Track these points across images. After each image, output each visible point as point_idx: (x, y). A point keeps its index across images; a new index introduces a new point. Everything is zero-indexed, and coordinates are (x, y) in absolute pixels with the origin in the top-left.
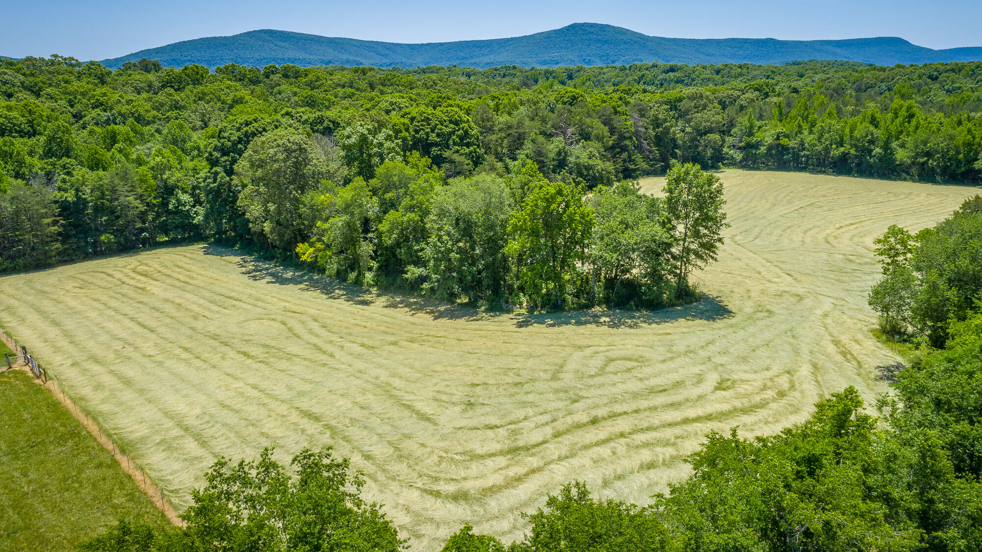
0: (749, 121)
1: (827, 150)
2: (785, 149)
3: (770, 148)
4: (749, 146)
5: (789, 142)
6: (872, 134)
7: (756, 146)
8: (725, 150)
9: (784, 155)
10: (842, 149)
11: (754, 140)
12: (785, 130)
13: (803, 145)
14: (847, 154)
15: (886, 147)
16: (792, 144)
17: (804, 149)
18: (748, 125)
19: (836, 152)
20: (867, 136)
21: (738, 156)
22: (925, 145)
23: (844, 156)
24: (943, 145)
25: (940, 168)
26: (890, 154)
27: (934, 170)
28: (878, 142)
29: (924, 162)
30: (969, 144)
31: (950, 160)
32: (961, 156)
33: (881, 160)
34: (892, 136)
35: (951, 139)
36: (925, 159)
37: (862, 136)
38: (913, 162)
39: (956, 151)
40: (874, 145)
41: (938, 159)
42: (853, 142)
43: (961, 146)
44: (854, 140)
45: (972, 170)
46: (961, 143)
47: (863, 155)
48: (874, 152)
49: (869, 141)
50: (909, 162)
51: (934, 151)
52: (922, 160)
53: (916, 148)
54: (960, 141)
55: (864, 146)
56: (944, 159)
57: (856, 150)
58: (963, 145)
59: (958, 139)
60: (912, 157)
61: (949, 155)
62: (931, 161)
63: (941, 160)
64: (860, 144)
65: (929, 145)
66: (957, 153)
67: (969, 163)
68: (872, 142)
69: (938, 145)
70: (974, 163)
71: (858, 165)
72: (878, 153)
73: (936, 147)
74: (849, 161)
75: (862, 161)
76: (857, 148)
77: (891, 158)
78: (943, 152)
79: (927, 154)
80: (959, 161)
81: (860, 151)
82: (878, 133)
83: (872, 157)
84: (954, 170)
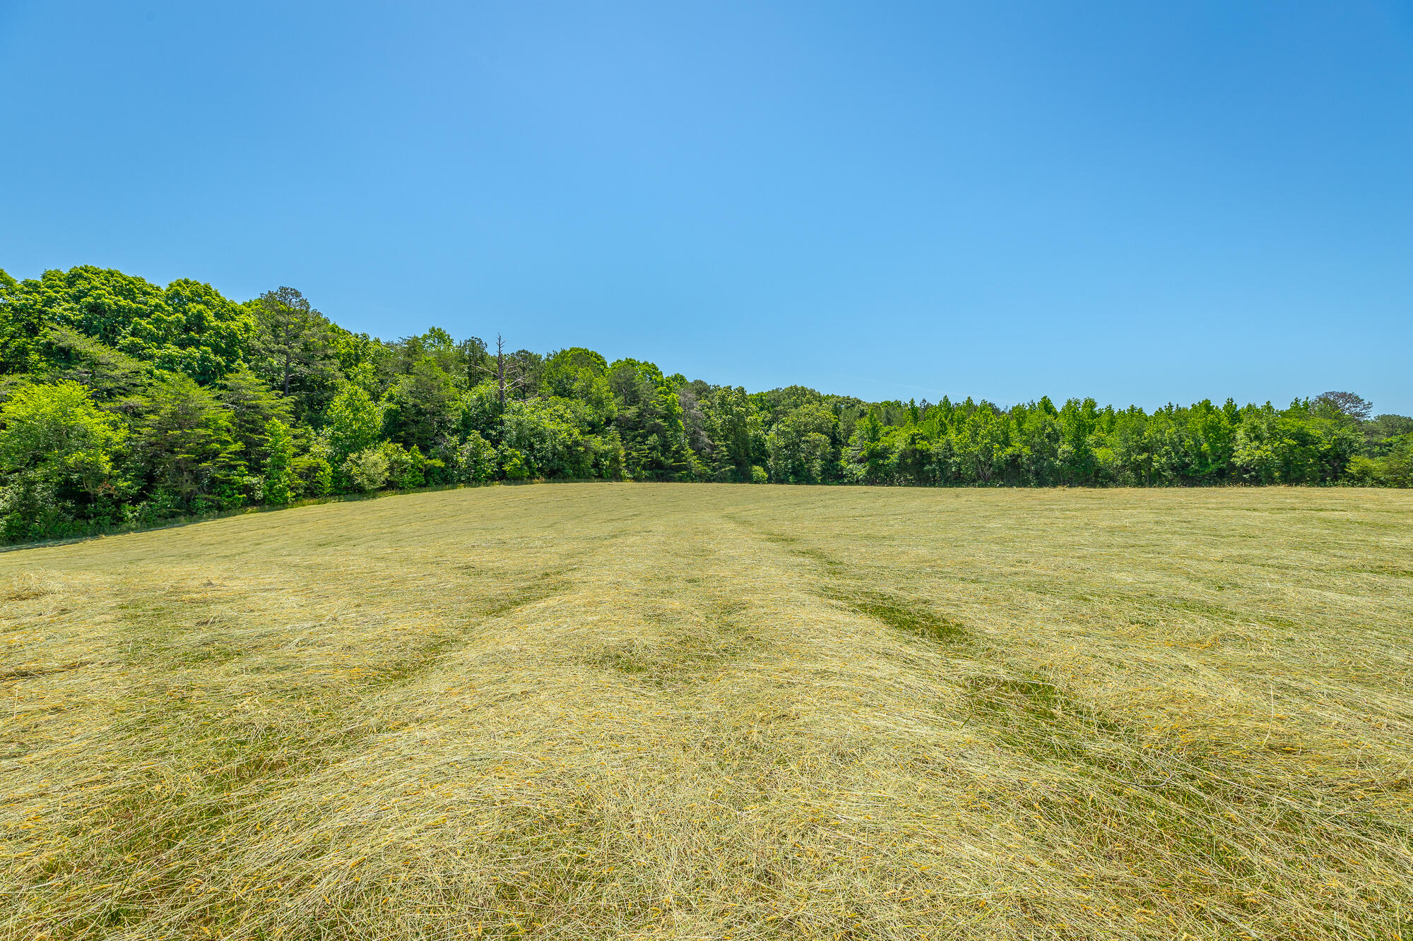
0: (871, 421)
1: (988, 451)
2: (924, 457)
3: (903, 456)
4: (874, 455)
5: (929, 446)
6: (1051, 425)
7: (884, 453)
8: (843, 463)
9: (924, 465)
10: (1009, 450)
11: (880, 446)
12: (921, 431)
13: (951, 450)
14: (1019, 456)
15: (1078, 441)
16: (935, 447)
17: (952, 455)
18: (870, 426)
19: (1001, 454)
20: (1044, 429)
21: (861, 471)
22: (1140, 434)
23: (1015, 460)
24: (1171, 432)
25: (1173, 468)
26: (1086, 451)
27: (1159, 474)
28: (1063, 435)
29: (1144, 461)
30: (1214, 428)
31: (1186, 454)
32: (1205, 447)
33: (1073, 462)
34: (1084, 425)
35: (1181, 424)
36: (1145, 456)
37: (1037, 428)
38: (1126, 461)
39: (1194, 439)
40: (1057, 440)
41: (1168, 453)
42: (1024, 438)
43: (1200, 432)
44: (1025, 435)
45: (1233, 466)
46: (1199, 426)
47: (1043, 458)
48: (1060, 450)
49: (1048, 436)
50: (1119, 463)
51: (1157, 441)
52: (1140, 458)
53: (1126, 440)
54: (1198, 424)
55: (1043, 442)
56: (1177, 453)
57: (1031, 449)
58: (1205, 431)
59: (1193, 422)
60: (1122, 454)
61: (1183, 446)
62: (1156, 457)
63: (1173, 454)
64: (1037, 440)
65: (1146, 434)
66: (1198, 443)
67: (1220, 457)
68: (1055, 437)
69: (1162, 433)
70: (1231, 456)
71: (1037, 474)
72: (1067, 452)
73: (1159, 436)
74: (1022, 468)
75: (1042, 467)
76: (1033, 447)
77: (1088, 458)
78: (1172, 443)
79: (1144, 449)
80: (1202, 456)
81: (1038, 451)
82: (1061, 424)
83: (1058, 458)
84: (1197, 471)
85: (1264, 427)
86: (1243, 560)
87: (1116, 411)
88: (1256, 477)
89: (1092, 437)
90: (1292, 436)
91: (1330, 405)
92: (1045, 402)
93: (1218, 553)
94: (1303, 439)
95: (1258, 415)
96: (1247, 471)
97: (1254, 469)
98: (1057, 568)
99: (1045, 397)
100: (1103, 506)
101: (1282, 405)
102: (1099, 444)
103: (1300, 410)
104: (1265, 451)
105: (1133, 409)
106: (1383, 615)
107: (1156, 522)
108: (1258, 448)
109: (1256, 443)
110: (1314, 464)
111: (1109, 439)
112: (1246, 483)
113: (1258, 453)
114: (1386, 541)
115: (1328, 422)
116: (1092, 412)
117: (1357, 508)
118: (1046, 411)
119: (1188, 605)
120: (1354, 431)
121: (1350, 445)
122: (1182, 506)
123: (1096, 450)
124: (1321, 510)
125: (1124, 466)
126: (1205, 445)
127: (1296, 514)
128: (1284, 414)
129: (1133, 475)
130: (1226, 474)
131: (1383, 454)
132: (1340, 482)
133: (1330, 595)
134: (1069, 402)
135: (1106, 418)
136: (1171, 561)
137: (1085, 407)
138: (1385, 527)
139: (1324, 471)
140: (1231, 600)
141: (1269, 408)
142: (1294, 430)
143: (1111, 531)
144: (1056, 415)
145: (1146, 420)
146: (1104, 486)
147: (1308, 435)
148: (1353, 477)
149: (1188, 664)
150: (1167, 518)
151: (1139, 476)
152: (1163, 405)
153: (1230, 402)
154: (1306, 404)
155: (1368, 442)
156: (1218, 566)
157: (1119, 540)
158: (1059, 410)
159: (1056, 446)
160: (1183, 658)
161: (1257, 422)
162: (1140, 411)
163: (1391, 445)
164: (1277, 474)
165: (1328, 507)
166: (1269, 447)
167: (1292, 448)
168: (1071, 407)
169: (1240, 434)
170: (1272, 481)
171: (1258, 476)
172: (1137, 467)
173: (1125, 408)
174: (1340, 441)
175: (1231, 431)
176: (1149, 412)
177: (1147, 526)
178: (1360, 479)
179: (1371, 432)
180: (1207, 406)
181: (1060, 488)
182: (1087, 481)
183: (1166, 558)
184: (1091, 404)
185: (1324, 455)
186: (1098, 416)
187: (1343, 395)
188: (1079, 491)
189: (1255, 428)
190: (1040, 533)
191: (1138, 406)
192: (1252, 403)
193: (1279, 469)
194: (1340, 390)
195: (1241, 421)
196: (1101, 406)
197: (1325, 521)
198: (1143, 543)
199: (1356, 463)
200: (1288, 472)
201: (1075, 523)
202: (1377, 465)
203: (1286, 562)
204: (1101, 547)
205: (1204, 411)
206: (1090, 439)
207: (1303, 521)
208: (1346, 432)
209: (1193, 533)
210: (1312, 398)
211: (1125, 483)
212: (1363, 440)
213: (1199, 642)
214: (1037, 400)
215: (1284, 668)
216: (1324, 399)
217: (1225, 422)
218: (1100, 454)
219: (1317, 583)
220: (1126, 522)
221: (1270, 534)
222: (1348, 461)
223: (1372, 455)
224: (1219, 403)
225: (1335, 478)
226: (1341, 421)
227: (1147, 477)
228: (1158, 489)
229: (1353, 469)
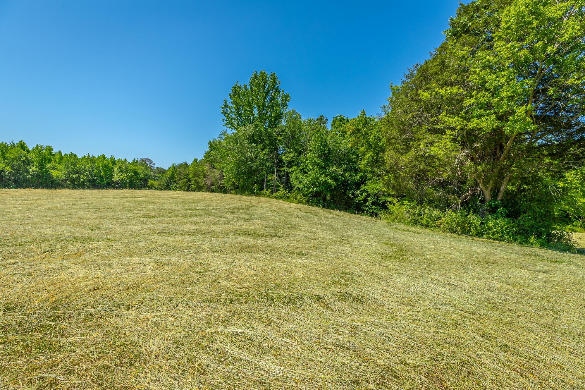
6: (25, 156)
14: (3, 171)
15: (41, 166)
20: (20, 158)
22: (75, 165)
24: (89, 166)
25: (90, 181)
26: (46, 171)
27: (84, 184)
28: (33, 162)
29: (76, 177)
30: (106, 166)
31: (95, 176)
32: (103, 173)
33: (38, 176)
34: (45, 158)
35: (93, 163)
36: (77, 175)
37: (16, 157)
38: (67, 177)
39: (98, 170)
40: (29, 165)
41: (87, 175)
42: (7, 161)
43: (101, 167)
44: (7, 160)
45: (113, 181)
46: (101, 165)
47: (19, 173)
48: (30, 170)
49: (23, 162)
50: (64, 178)
51: (83, 170)
52: (74, 176)
53: (68, 168)
54: (100, 164)
55: (19, 165)
56: (91, 175)
57: (11, 168)
58: (103, 167)
59: (98, 163)
60: (66, 174)
61: (94, 172)
62: (82, 176)
63: (89, 175)
64: (15, 163)
65: (77, 166)
66: (100, 172)
67: (108, 178)
68: (28, 163)
69: (85, 166)
70: (112, 178)
71: (15, 181)
72: (35, 171)
73: (83, 167)
74: (5, 178)
75: (19, 178)
76: (12, 167)
77: (48, 175)
78: (89, 171)
79: (76, 173)
80: (101, 177)
81: (16, 169)
82: (32, 156)
83: (29, 174)
84: (99, 183)
85: (124, 167)
86: (104, 218)
87: (63, 154)
88: (121, 186)
89: (49, 165)
90: (133, 172)
91: (144, 162)
92: (21, 144)
93: (95, 216)
94: (136, 173)
95: (122, 163)
96: (118, 184)
97: (120, 183)
98: (9, 231)
99: (22, 141)
100: (49, 198)
101: (130, 160)
102: (54, 168)
103: (135, 162)
104: (124, 177)
105: (71, 154)
106: (143, 232)
107: (73, 204)
108: (122, 175)
109: (121, 173)
110: (139, 182)
111: (59, 167)
112: (117, 188)
113: (121, 177)
114: (151, 207)
115: (143, 168)
116: (50, 153)
117: (146, 197)
118: (22, 148)
119: (76, 239)
120: (150, 172)
121: (149, 176)
122: (87, 197)
123: (52, 171)
124: (136, 198)
125: (66, 180)
126: (103, 172)
127: (128, 199)
128: (130, 164)
129: (71, 184)
130: (110, 185)
131: (157, 180)
132: (146, 188)
133: (130, 227)
134: (37, 146)
135: (58, 157)
136: (75, 221)
137: (46, 149)
138: (151, 203)
139: (141, 184)
140: (95, 234)
141: (126, 160)
142: (133, 170)
143: (49, 209)
144: (28, 151)
145: (78, 160)
146: (55, 188)
147: (137, 172)
148: (149, 187)
149: (67, 265)
150: (79, 202)
151: (74, 184)
152: (86, 154)
153: (112, 157)
154: (137, 161)
155: (154, 176)
156: (94, 221)
157: (52, 213)
158: (30, 149)
159: (28, 168)
160: (65, 263)
161: (121, 165)
162: (75, 156)
163: (159, 177)
164: (127, 185)
165: (138, 196)
166: (125, 175)
167: (132, 176)
168: (38, 149)
169: (116, 169)
170: (126, 188)
171: (120, 185)
172: (73, 180)
173: (68, 153)
174: (147, 174)
175: (112, 168)
176: (80, 156)
177: (69, 206)
178: (151, 187)
179: (155, 173)
180: (104, 157)
181: (28, 189)
182: (47, 186)
183: (72, 220)
184: (50, 149)
185: (142, 179)
186: (54, 155)
187: (148, 159)
188: (39, 191)
189: (121, 167)
190: (4, 213)
191: (74, 153)
192: (120, 158)
193: (128, 183)
194: (147, 158)
195: (116, 165)
196: (55, 150)
197: (136, 201)
198: (64, 214)
199: (151, 182)
200: (131, 184)
201: (29, 206)
202: (155, 183)
203: (119, 217)
204: (40, 218)
205: (103, 159)
206: (49, 166)
207: (129, 202)
208: (148, 172)
209: (89, 208)
210: (139, 159)
211: (67, 187)
212: (152, 175)
213: (76, 254)
214: (16, 142)
215: (105, 257)
216: (142, 160)
217: (110, 164)
218: (54, 173)
219: (127, 223)
220: (58, 205)
221: (117, 207)
222: (148, 181)
223: (155, 180)
224: (108, 157)
225: (145, 187)
226: (147, 168)
227: (77, 184)
228: (80, 190)
229: (149, 184)
